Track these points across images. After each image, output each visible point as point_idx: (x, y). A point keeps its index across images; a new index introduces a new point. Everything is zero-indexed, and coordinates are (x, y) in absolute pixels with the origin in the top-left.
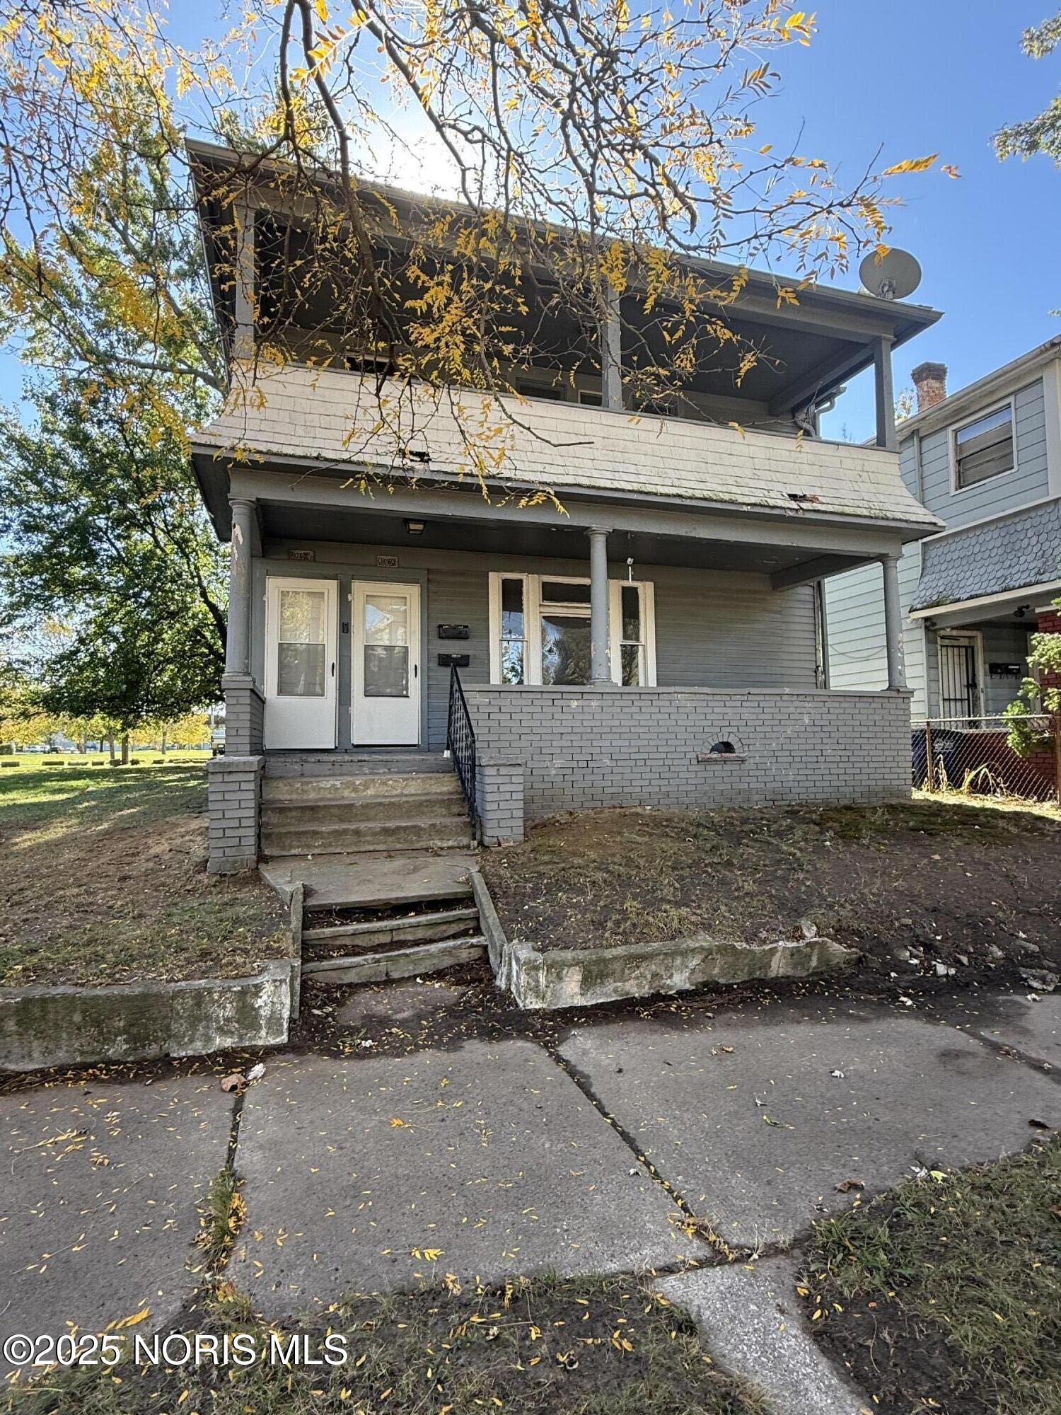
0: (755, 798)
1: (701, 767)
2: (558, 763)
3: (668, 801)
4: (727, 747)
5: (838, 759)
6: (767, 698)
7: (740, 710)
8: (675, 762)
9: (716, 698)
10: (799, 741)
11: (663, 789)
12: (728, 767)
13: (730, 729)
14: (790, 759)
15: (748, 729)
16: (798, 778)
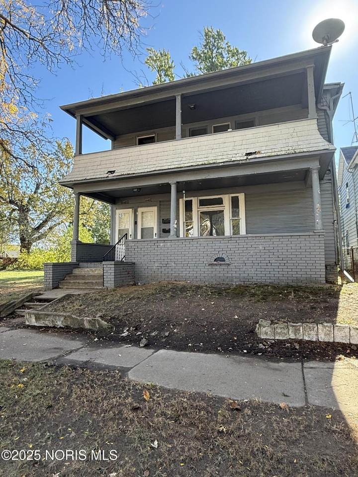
0: (235, 280)
1: (210, 267)
2: (156, 265)
3: (197, 280)
4: (222, 259)
5: (279, 264)
6: (240, 239)
7: (228, 244)
8: (199, 265)
9: (217, 240)
10: (257, 256)
11: (194, 275)
12: (223, 267)
13: (223, 252)
14: (253, 264)
15: (231, 252)
16: (257, 272)
